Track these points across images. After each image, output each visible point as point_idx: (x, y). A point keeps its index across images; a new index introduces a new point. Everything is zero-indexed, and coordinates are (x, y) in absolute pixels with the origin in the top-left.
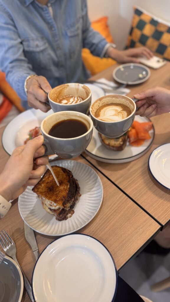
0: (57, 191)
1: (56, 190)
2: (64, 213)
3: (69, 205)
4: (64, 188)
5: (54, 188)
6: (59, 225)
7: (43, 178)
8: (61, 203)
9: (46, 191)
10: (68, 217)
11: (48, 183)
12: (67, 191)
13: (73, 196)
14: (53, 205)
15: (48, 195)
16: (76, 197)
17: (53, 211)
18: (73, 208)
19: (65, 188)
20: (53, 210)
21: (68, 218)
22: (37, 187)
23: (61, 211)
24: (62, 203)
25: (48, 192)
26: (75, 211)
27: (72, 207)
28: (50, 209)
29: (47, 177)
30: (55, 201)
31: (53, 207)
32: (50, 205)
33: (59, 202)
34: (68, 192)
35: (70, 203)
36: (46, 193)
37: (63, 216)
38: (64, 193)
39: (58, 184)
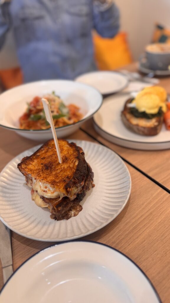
0: (57, 170)
1: (55, 168)
2: (66, 206)
3: (75, 190)
4: (69, 166)
5: (52, 166)
6: (54, 227)
7: (38, 153)
8: (62, 185)
9: (39, 169)
10: (71, 214)
11: (44, 158)
12: (73, 170)
13: (83, 179)
14: (49, 190)
15: (42, 174)
16: (88, 184)
17: (47, 201)
18: (81, 200)
19: (71, 166)
20: (47, 199)
21: (71, 217)
22: (26, 162)
23: (60, 200)
24: (64, 185)
25: (42, 170)
26: (83, 207)
27: (80, 197)
28: (43, 198)
29: (43, 152)
30: (53, 183)
31: (48, 193)
32: (44, 191)
33: (58, 184)
34: (75, 171)
35: (77, 187)
36: (39, 171)
37: (63, 210)
38: (69, 173)
39: (60, 161)
